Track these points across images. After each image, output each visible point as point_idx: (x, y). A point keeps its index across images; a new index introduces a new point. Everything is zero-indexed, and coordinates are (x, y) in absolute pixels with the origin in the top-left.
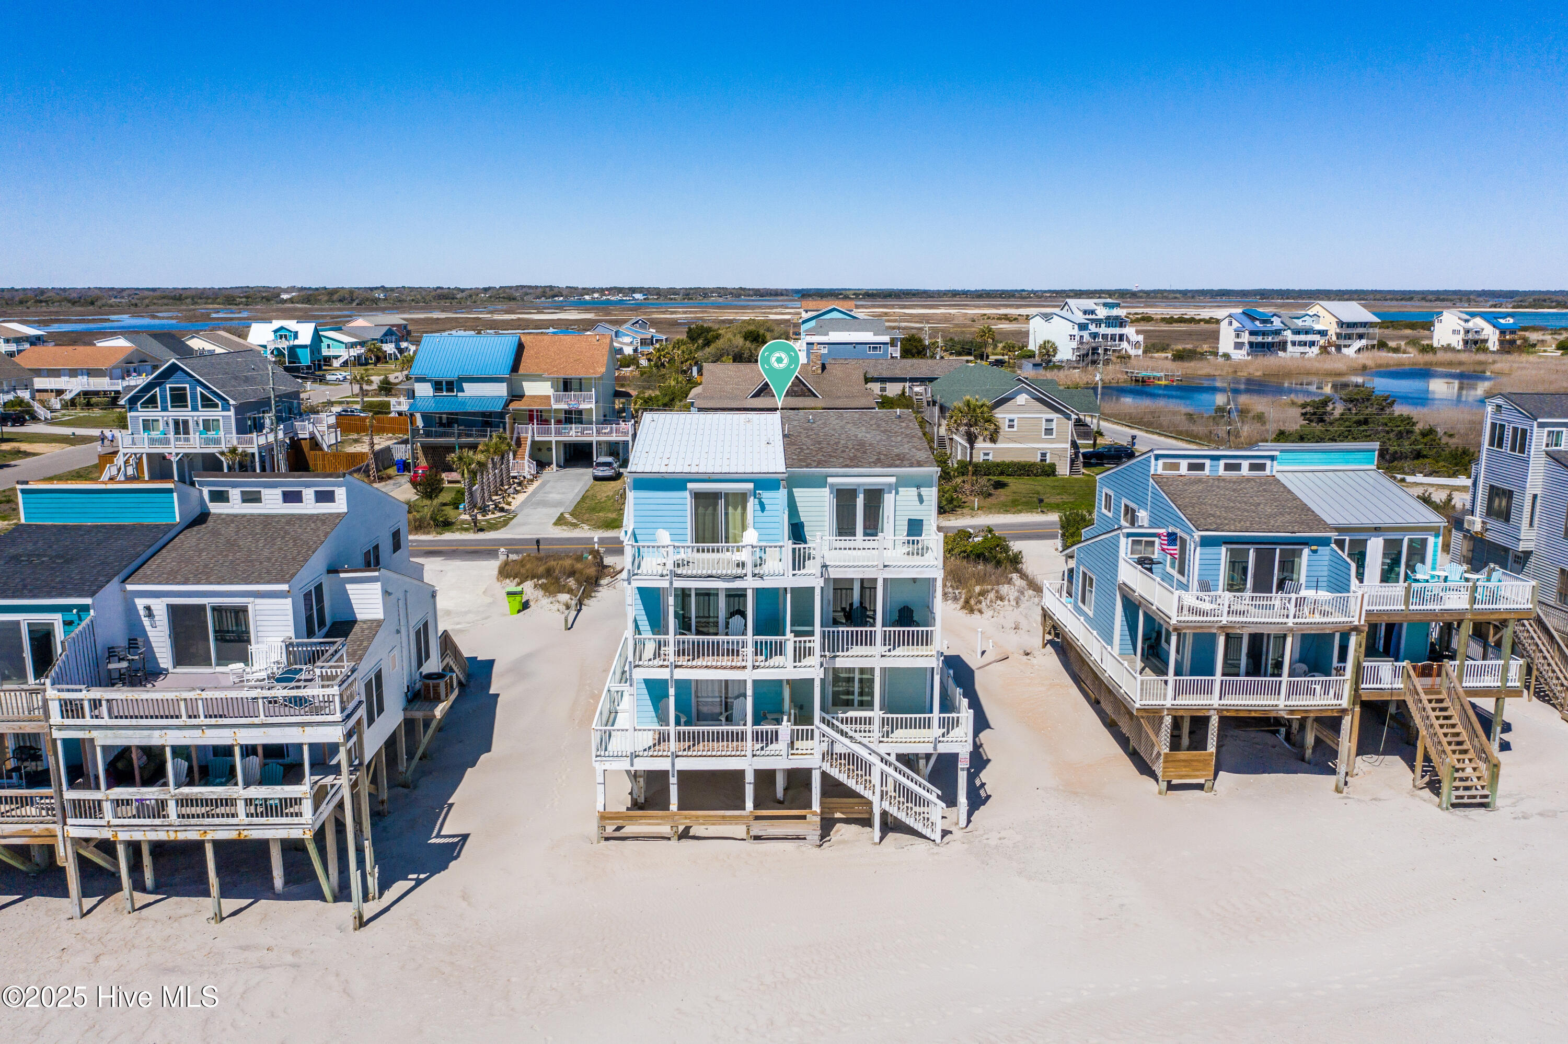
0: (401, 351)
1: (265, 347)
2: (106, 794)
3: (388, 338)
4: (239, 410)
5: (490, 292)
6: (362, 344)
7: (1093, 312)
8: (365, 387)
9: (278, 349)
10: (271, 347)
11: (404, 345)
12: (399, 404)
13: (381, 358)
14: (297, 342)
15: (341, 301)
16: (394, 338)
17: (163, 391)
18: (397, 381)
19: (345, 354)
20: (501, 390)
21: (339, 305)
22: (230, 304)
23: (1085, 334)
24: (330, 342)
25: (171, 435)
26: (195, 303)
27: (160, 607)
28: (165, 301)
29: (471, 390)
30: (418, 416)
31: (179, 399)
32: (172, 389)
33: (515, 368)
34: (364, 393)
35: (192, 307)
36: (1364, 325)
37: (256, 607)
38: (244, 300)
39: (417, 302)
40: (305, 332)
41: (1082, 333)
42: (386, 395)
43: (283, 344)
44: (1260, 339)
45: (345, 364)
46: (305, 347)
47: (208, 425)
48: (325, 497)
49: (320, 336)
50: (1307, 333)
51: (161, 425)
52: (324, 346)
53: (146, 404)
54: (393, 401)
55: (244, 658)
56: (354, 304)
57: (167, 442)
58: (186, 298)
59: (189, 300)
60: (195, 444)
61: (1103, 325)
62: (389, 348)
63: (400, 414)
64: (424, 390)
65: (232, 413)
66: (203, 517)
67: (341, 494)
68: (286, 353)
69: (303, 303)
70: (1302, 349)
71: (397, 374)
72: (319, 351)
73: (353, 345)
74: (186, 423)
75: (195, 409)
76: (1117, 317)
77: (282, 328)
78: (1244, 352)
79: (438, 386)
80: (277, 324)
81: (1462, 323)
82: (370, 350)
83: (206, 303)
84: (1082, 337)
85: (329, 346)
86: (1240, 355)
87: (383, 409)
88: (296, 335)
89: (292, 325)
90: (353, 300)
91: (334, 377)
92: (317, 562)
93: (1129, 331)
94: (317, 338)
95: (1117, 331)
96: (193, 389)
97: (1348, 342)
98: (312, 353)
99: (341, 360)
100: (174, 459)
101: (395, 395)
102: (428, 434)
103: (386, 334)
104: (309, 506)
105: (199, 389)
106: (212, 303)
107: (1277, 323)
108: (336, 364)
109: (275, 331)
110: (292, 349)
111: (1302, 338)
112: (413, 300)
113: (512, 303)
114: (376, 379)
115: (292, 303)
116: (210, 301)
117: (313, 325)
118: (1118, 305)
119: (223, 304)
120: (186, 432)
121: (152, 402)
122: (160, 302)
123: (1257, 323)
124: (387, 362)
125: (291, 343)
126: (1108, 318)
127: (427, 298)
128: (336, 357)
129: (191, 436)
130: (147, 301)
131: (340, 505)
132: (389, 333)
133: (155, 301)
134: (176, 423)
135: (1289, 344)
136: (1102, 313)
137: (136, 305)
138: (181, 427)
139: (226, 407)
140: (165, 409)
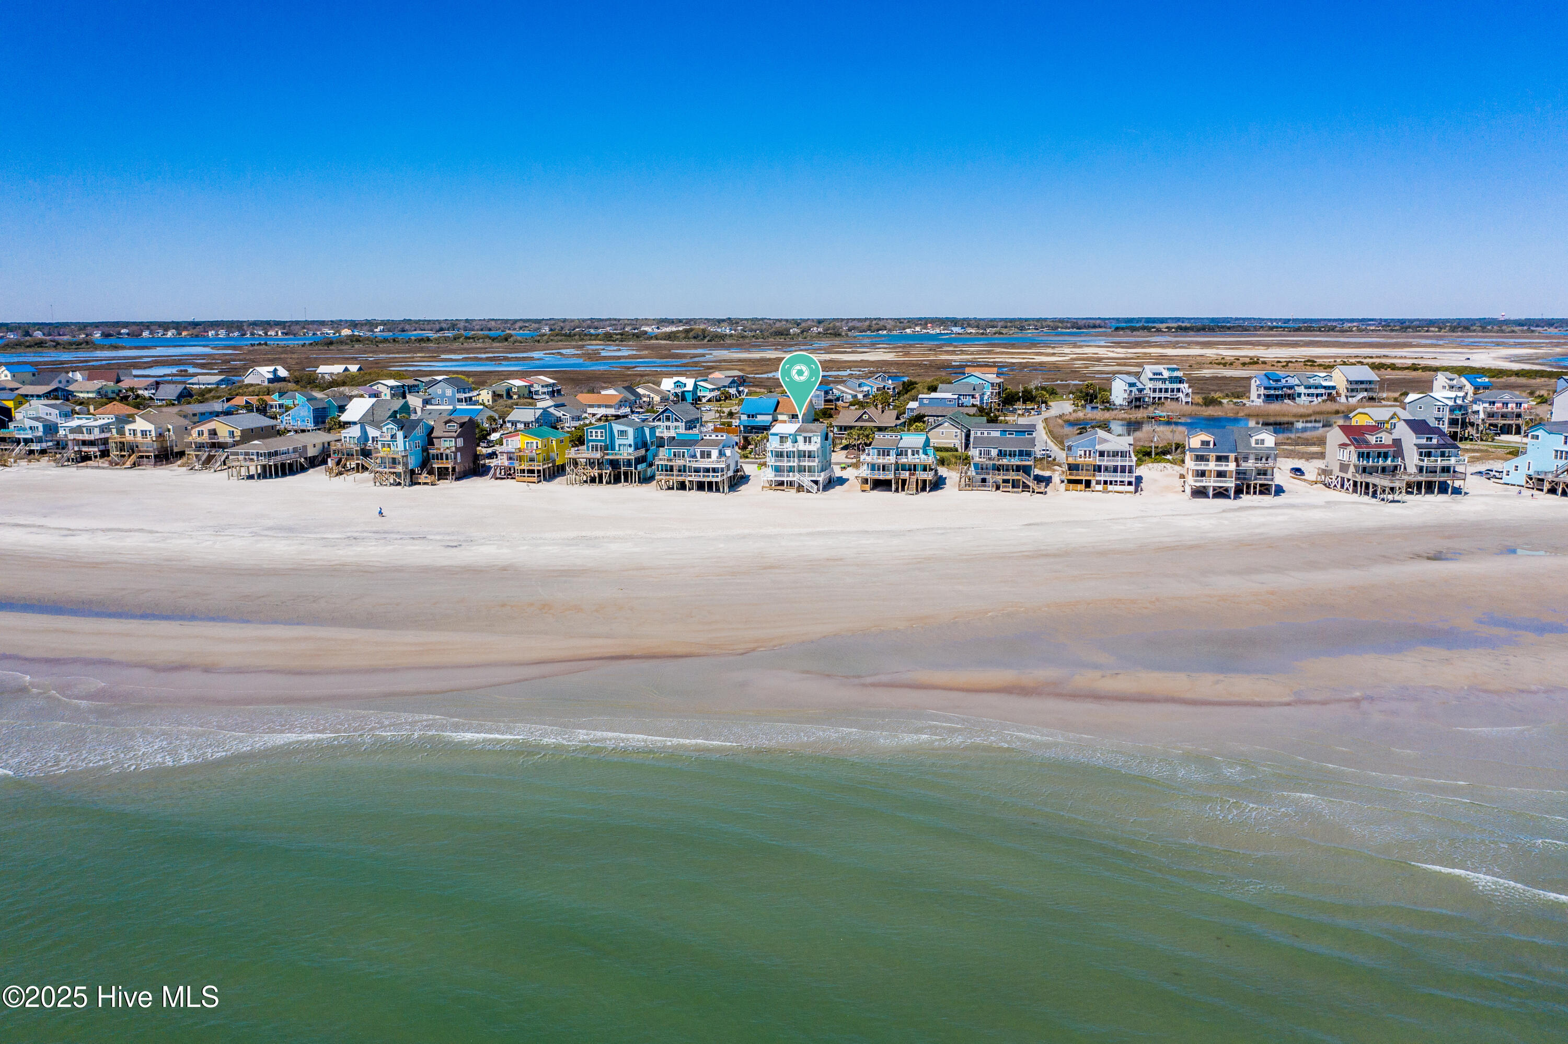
0: (739, 392)
1: (669, 391)
2: (693, 474)
3: (732, 385)
4: (686, 423)
5: (826, 324)
6: (718, 389)
7: (1160, 374)
8: (722, 414)
9: (676, 393)
10: (673, 391)
11: (741, 389)
12: (735, 422)
13: (728, 397)
14: (685, 389)
15: (695, 338)
16: (735, 385)
17: (663, 417)
18: (736, 411)
19: (710, 395)
20: (770, 418)
21: (693, 342)
22: (609, 341)
23: (1134, 389)
24: (702, 388)
25: (665, 430)
26: (582, 340)
27: (699, 450)
28: (560, 338)
29: (760, 418)
30: (742, 427)
31: (668, 419)
32: (666, 416)
33: (775, 410)
34: (721, 417)
35: (580, 343)
36: (1370, 382)
37: (712, 451)
38: (619, 337)
39: (757, 338)
40: (690, 384)
41: (1131, 389)
42: (731, 418)
43: (678, 390)
44: (1272, 392)
45: (709, 400)
46: (690, 391)
47: (676, 428)
48: (722, 436)
49: (697, 385)
50: (1316, 388)
51: (662, 427)
52: (699, 390)
53: (658, 420)
54: (733, 421)
55: (711, 458)
56: (706, 340)
57: (663, 432)
58: (575, 335)
59: (577, 337)
60: (672, 433)
61: (1167, 382)
62: (733, 391)
63: (736, 426)
64: (744, 417)
65: (684, 424)
66: (703, 439)
67: (725, 436)
68: (680, 395)
69: (665, 339)
70: (1310, 399)
71: (736, 407)
72: (696, 393)
73: (713, 390)
74: (669, 426)
75: (672, 422)
76: (1176, 377)
77: (678, 381)
78: (1261, 400)
79: (749, 416)
80: (676, 379)
81: (1448, 382)
82: (723, 393)
83: (590, 340)
84: (1131, 391)
85: (700, 390)
86: (1259, 402)
87: (730, 425)
88: (685, 385)
89: (683, 379)
90: (705, 337)
91: (705, 409)
92: (721, 446)
93: (1184, 386)
94: (696, 386)
95: (1175, 386)
96: (672, 416)
97: (1354, 394)
98: (693, 394)
99: (707, 399)
100: (666, 438)
101: (735, 419)
102: (745, 433)
103: (731, 383)
104: (719, 438)
105: (674, 416)
106: (595, 340)
107: (1292, 381)
108: (704, 400)
109: (675, 383)
110: (683, 393)
111: (1312, 391)
112: (753, 336)
113: (837, 341)
114: (726, 410)
115: (657, 339)
116: (593, 338)
117: (694, 380)
118: (1178, 369)
119: (603, 340)
120: (669, 429)
121: (659, 420)
122: (555, 338)
123: (1271, 382)
124: (731, 399)
125: (683, 390)
126: (1171, 378)
127: (766, 334)
128: (704, 397)
129: (671, 430)
130: (546, 337)
131: (724, 438)
132: (733, 382)
133: (552, 338)
134: (667, 426)
135: (1303, 395)
136: (1166, 374)
137: (539, 341)
138: (668, 428)
139: (682, 422)
140: (663, 422)
